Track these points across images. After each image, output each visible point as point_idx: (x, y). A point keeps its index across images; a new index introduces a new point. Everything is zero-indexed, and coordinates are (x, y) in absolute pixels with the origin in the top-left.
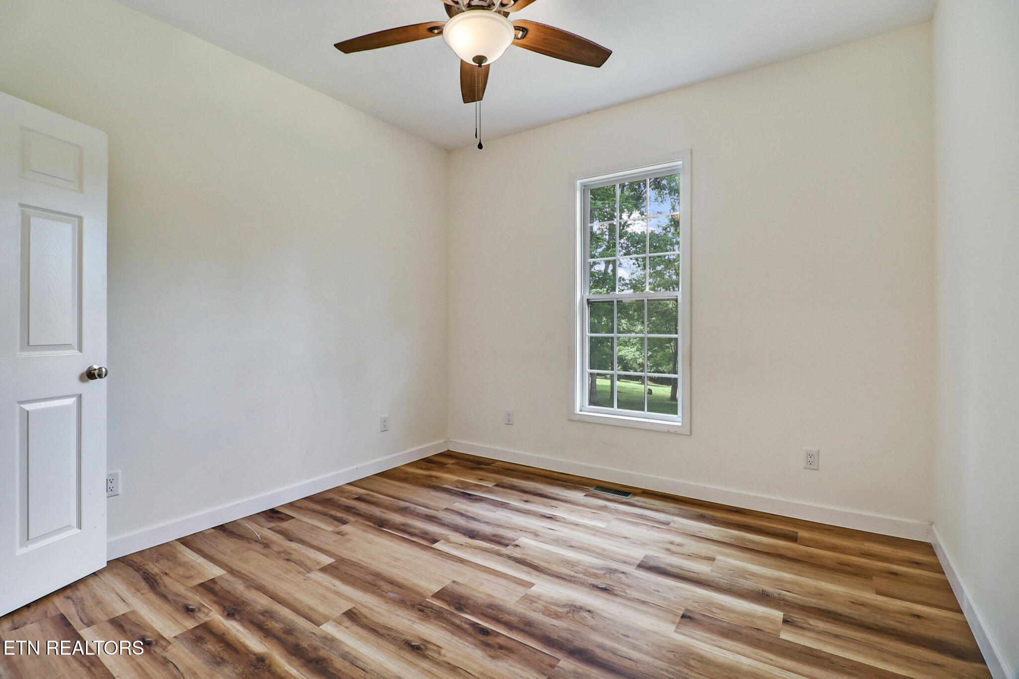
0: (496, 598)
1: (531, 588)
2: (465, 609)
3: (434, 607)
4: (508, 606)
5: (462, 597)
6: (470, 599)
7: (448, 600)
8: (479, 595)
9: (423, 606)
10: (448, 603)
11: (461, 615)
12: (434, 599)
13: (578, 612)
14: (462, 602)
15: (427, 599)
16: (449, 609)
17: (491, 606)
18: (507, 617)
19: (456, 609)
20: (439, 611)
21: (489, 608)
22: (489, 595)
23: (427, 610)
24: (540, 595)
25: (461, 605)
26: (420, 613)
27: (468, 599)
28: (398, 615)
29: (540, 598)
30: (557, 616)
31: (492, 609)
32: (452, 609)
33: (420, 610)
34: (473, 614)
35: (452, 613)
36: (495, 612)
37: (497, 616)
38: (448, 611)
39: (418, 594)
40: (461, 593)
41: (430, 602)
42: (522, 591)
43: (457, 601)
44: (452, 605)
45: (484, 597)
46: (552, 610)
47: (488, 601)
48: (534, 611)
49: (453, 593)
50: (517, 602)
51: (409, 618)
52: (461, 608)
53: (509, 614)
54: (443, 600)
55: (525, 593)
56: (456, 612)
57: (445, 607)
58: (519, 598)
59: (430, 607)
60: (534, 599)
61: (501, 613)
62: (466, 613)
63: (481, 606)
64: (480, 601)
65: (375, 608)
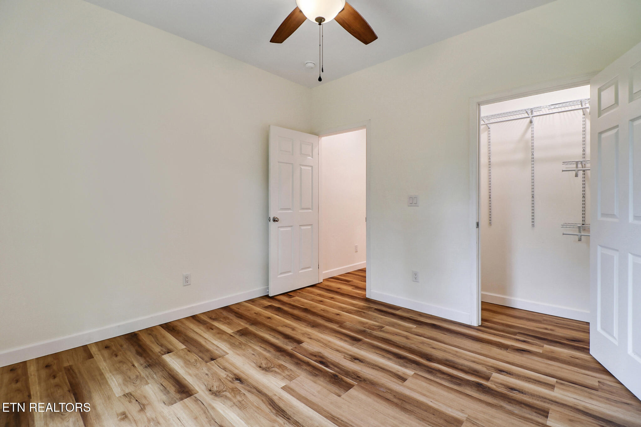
0: (311, 380)
1: (285, 386)
2: (332, 375)
3: (351, 378)
4: (305, 374)
5: (333, 383)
6: (328, 381)
7: (343, 382)
8: (322, 383)
9: (358, 379)
10: (342, 380)
11: (334, 372)
12: (352, 383)
13: (266, 367)
14: (333, 379)
15: (357, 384)
16: (341, 376)
17: (316, 375)
18: (308, 368)
19: (337, 376)
20: (348, 375)
21: (317, 374)
22: (315, 382)
23: (355, 377)
24: (282, 379)
25: (334, 378)
26: (359, 376)
27: (330, 381)
28: (372, 375)
29: (284, 377)
30: (280, 366)
31: (316, 374)
32: (340, 376)
33: (359, 377)
34: (327, 372)
35: (339, 374)
36: (314, 372)
37: (313, 370)
38: (342, 375)
39: (363, 388)
40: (334, 386)
41: (354, 381)
42: (292, 385)
43: (336, 380)
44: (339, 378)
45: (318, 381)
46: (281, 369)
47: (316, 379)
48: (291, 370)
49: (340, 387)
50: (299, 376)
51: (365, 373)
52: (334, 376)
53: (306, 369)
54: (346, 382)
55: (291, 382)
56: (337, 374)
57: (344, 377)
58: (296, 379)
59: (353, 378)
60: (287, 377)
61: (311, 371)
62: (331, 373)
63: (322, 376)
64: (322, 379)
65: (389, 381)
